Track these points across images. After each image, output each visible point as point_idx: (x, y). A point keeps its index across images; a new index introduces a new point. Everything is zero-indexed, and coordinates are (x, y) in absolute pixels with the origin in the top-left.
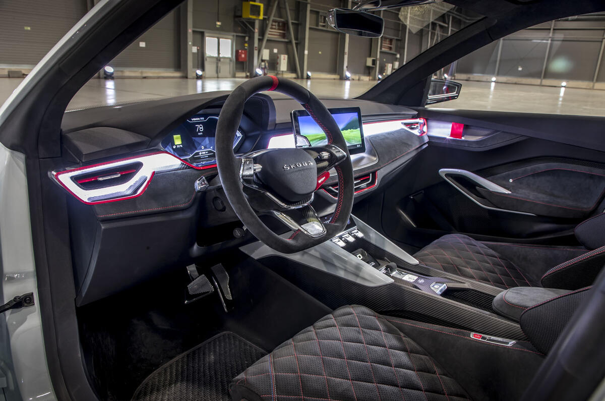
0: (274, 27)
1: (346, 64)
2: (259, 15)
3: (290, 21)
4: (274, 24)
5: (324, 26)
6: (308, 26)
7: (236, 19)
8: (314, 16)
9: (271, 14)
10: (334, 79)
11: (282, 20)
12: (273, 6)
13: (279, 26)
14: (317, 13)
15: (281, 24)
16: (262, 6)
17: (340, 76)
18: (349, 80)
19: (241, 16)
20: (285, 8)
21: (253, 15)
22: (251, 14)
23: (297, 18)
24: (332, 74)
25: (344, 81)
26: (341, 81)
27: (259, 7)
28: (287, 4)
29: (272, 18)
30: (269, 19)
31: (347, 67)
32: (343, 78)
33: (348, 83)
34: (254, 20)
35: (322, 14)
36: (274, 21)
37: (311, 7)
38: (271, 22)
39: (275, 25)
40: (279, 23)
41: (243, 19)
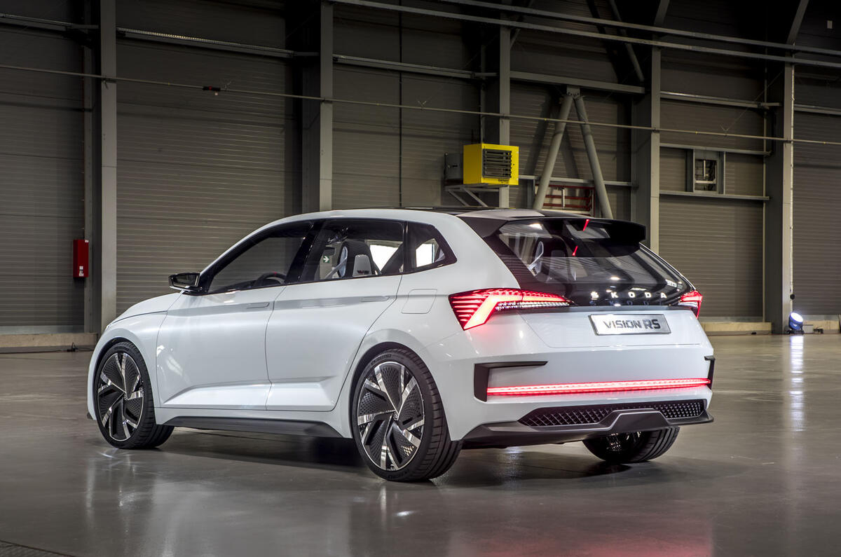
0: (556, 201)
1: (788, 288)
2: (508, 175)
3: (602, 183)
4: (556, 192)
5: (711, 188)
6: (655, 191)
7: (449, 189)
8: (677, 163)
9: (545, 168)
10: (754, 333)
11: (581, 181)
12: (550, 148)
13: (571, 197)
14: (687, 153)
15: (578, 192)
16: (515, 151)
17: (773, 325)
18: (802, 333)
19: (460, 181)
20: (587, 150)
21: (493, 176)
22: (484, 175)
23: (625, 173)
24: (749, 321)
25: (785, 338)
26: (777, 337)
27: (508, 155)
28: (591, 139)
29: (548, 178)
30: (539, 182)
31: (792, 297)
32: (783, 330)
33: (797, 341)
34: (498, 187)
35: (701, 156)
36: (553, 186)
37: (661, 141)
38: (546, 190)
39: (560, 197)
40: (572, 188)
41: (467, 186)
